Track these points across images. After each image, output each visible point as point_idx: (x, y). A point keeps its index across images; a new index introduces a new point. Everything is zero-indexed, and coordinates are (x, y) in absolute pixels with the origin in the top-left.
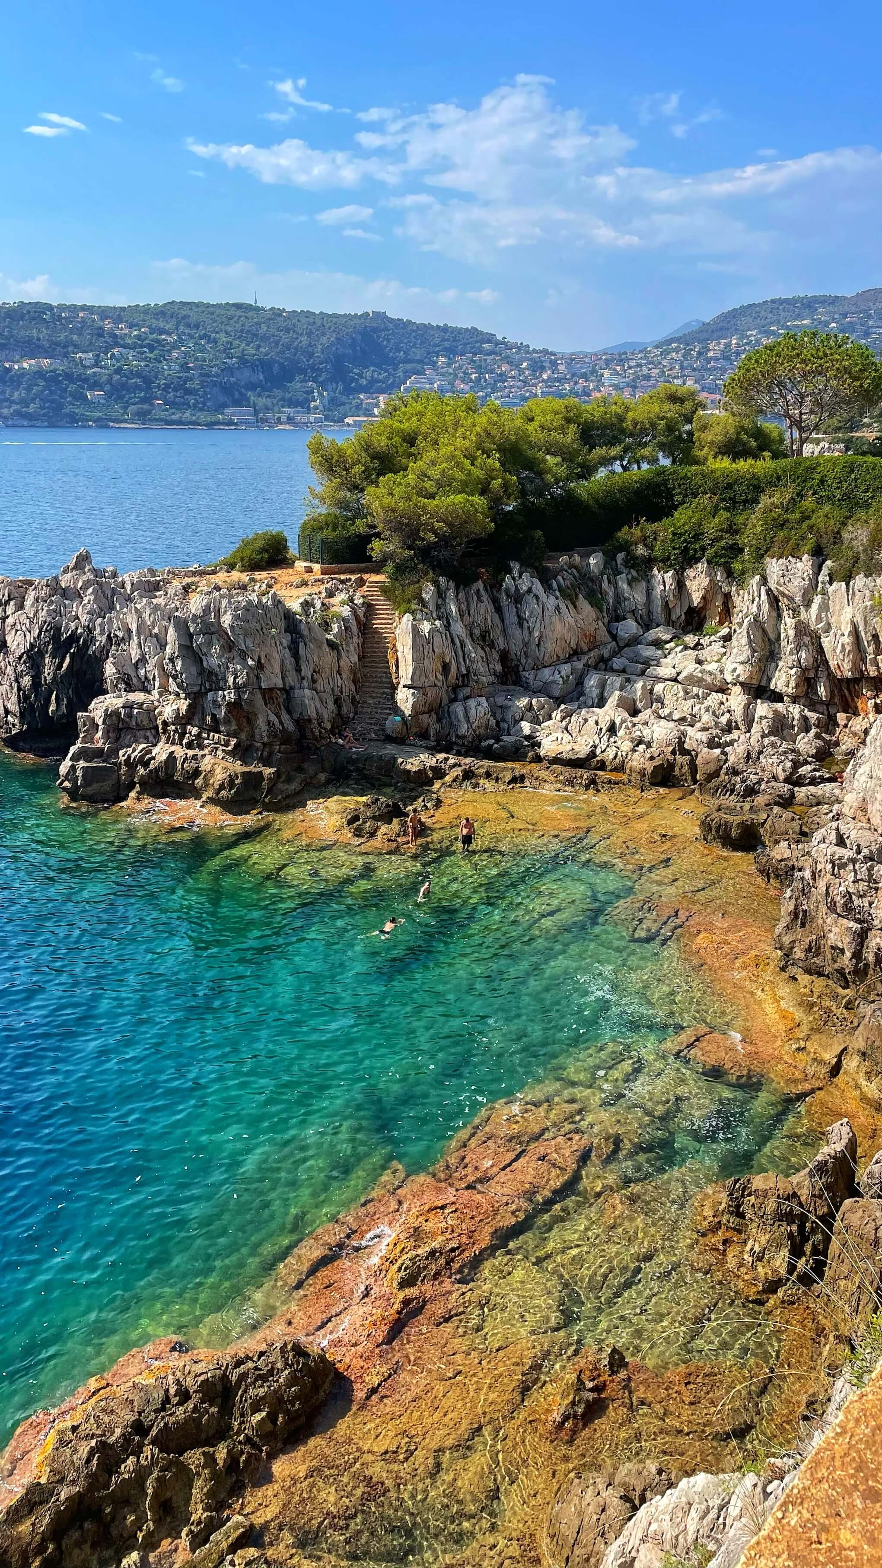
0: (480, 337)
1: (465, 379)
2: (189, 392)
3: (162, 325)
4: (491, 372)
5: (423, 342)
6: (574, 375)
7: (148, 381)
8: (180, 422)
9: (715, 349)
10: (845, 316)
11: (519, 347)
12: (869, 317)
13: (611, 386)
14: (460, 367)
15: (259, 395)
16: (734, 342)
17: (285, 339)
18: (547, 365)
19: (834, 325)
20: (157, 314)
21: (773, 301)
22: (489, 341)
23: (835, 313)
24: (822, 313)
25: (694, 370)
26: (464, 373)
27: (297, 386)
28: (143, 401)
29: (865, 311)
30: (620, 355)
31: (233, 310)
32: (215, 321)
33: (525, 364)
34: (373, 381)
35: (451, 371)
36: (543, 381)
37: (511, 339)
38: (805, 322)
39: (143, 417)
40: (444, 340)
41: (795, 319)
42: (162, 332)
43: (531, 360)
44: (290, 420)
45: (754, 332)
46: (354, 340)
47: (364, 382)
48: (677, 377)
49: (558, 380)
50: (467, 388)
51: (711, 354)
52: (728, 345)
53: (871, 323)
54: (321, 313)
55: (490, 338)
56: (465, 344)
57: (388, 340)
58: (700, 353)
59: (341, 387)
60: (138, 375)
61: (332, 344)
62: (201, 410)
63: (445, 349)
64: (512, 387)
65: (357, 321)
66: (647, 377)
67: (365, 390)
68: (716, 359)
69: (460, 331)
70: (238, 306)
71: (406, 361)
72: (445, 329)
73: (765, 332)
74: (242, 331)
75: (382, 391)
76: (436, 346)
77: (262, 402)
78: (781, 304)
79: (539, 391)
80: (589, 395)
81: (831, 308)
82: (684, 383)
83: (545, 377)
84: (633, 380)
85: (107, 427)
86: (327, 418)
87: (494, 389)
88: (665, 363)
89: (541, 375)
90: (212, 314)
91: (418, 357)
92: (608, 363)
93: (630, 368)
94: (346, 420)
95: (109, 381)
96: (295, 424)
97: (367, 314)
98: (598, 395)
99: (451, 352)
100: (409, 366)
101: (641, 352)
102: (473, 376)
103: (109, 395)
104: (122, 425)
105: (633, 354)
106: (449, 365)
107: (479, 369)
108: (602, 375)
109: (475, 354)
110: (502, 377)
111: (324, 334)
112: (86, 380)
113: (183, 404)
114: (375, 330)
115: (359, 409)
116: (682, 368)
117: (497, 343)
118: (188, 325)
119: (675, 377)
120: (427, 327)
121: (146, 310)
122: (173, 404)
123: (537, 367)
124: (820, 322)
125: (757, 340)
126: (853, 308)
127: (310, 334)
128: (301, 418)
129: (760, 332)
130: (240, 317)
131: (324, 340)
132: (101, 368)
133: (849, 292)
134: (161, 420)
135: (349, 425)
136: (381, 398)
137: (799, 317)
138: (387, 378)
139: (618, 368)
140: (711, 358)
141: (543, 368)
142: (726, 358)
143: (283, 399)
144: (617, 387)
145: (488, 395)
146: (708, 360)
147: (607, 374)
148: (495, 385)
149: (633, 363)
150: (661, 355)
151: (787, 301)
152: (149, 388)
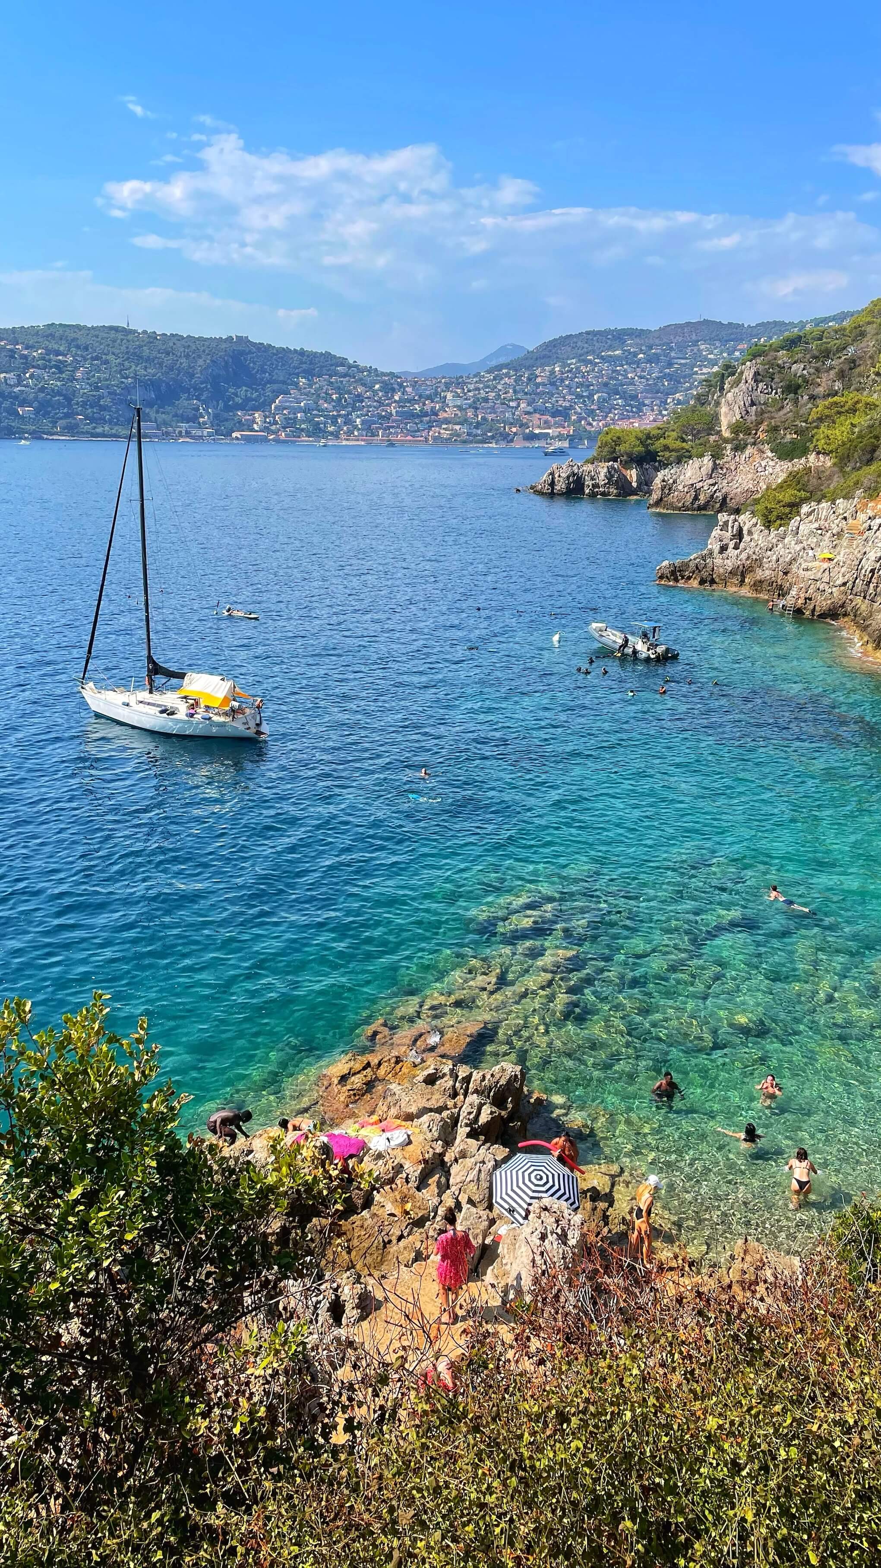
0: (334, 361)
1: (328, 399)
2: (103, 408)
3: (56, 347)
4: (350, 393)
5: (283, 365)
6: (420, 396)
7: (69, 400)
8: (103, 435)
9: (542, 375)
10: (650, 347)
11: (370, 370)
12: (671, 349)
13: (455, 407)
14: (321, 388)
15: (157, 412)
16: (557, 369)
17: (168, 361)
18: (396, 386)
19: (641, 356)
20: (47, 336)
21: (588, 333)
22: (342, 365)
23: (642, 345)
24: (631, 345)
25: (526, 394)
26: (326, 393)
27: (184, 403)
28: (67, 416)
29: (668, 344)
30: (457, 379)
31: (113, 334)
32: (101, 344)
33: (377, 386)
34: (247, 400)
35: (313, 391)
36: (395, 401)
37: (362, 364)
38: (617, 352)
39: (72, 430)
40: (302, 363)
41: (608, 350)
42: (58, 353)
43: (383, 382)
44: (188, 434)
45: (574, 361)
46: (226, 363)
47: (239, 400)
48: (512, 400)
49: (409, 401)
50: (330, 407)
51: (539, 380)
52: (552, 372)
53: (673, 354)
54: (189, 336)
55: (343, 362)
56: (322, 367)
57: (254, 364)
58: (529, 379)
59: (221, 404)
60: (59, 393)
61: (208, 367)
62: (116, 424)
63: (304, 371)
64: (370, 406)
65: (224, 346)
66: (486, 400)
67: (242, 407)
68: (544, 385)
69: (315, 355)
70: (116, 329)
71: (270, 382)
72: (302, 353)
73: (583, 361)
74: (127, 353)
75: (256, 409)
76: (295, 368)
77: (161, 417)
78: (595, 335)
79: (394, 411)
80: (437, 415)
81: (638, 340)
82: (519, 405)
83: (397, 398)
84: (474, 402)
85: (42, 439)
86: (217, 433)
87: (355, 409)
88: (500, 387)
89: (393, 396)
90: (97, 337)
91: (281, 378)
92: (447, 386)
93: (469, 391)
94: (234, 435)
95: (36, 398)
96: (192, 437)
97: (231, 338)
98: (445, 415)
99: (309, 374)
100: (275, 387)
101: (475, 376)
102: (334, 397)
103: (37, 411)
104: (55, 437)
105: (468, 378)
106: (310, 386)
107: (338, 390)
108: (445, 397)
109: (331, 376)
110: (359, 398)
111: (199, 357)
112: (16, 397)
113: (100, 419)
114: (242, 353)
115: (241, 426)
116: (515, 392)
117: (350, 367)
118: (78, 347)
119: (510, 400)
120: (286, 351)
121: (33, 331)
122: (92, 420)
123: (389, 389)
124: (630, 353)
125: (577, 368)
126: (657, 342)
127: (187, 356)
128: (194, 432)
129: (579, 361)
130: (122, 340)
131: (200, 362)
132: (25, 386)
133: (653, 326)
134: (87, 433)
135: (237, 438)
136: (256, 415)
137: (611, 348)
138: (258, 396)
139: (459, 391)
140: (539, 384)
141: (393, 390)
142: (553, 384)
143: (176, 415)
144: (460, 408)
145: (349, 414)
146: (537, 385)
147: (449, 396)
148: (354, 405)
149: (472, 387)
150: (495, 379)
151: (599, 333)
152: (70, 405)
